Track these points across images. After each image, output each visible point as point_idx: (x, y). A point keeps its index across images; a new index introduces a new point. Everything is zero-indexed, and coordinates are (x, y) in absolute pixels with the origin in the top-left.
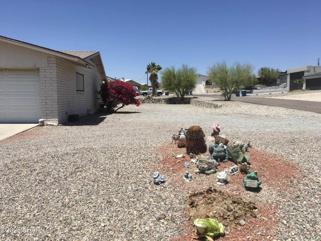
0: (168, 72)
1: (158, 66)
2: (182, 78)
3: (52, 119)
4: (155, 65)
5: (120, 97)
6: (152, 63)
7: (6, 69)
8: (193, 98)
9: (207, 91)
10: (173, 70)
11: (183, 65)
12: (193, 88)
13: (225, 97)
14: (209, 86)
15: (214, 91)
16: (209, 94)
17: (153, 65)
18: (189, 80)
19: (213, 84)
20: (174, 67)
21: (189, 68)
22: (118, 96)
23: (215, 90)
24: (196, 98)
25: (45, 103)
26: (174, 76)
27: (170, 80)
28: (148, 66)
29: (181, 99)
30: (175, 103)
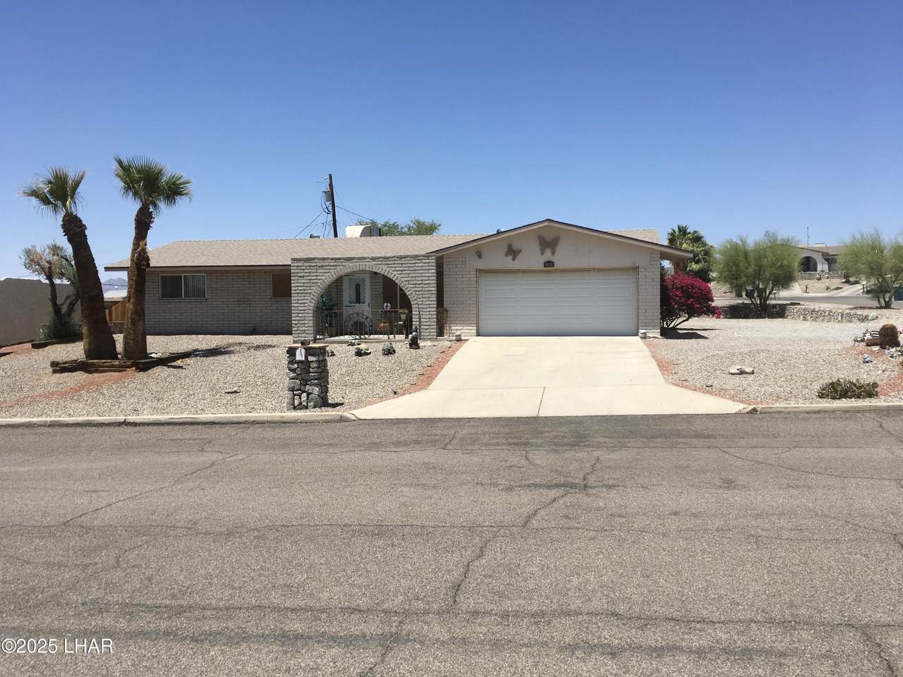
0: (731, 249)
1: (695, 232)
2: (765, 262)
3: (653, 331)
4: (688, 231)
5: (690, 302)
6: (679, 228)
7: (594, 269)
8: (789, 304)
9: (807, 288)
10: (744, 242)
11: (767, 232)
12: (791, 281)
13: (879, 301)
14: (810, 274)
15: (824, 286)
16: (811, 295)
17: (683, 231)
18: (782, 266)
19: (819, 267)
20: (747, 237)
21: (780, 237)
22: (686, 301)
23: (827, 284)
24: (799, 304)
25: (644, 311)
26: (746, 255)
27: (737, 265)
28: (672, 234)
29: (760, 309)
30: (746, 317)
